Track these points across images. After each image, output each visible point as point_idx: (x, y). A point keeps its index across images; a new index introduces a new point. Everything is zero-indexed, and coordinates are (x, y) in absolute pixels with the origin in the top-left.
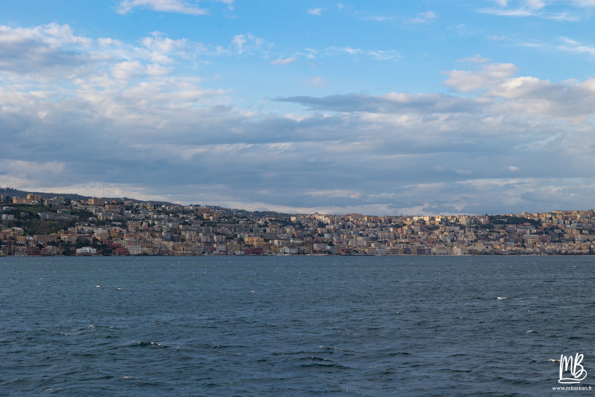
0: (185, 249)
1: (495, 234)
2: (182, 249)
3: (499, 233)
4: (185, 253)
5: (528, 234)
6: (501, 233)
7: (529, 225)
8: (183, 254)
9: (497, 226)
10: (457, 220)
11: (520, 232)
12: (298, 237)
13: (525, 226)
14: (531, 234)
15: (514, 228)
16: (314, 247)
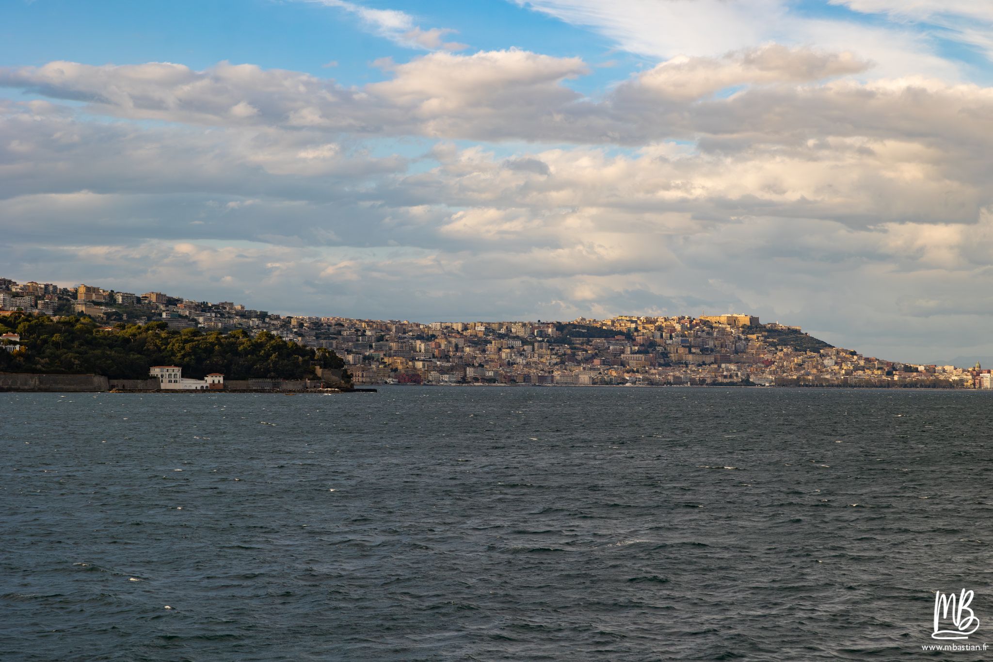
0: (364, 375)
1: (580, 353)
2: (360, 375)
3: (586, 351)
4: (364, 381)
5: (629, 353)
6: (589, 352)
7: (623, 340)
8: (363, 382)
9: (577, 340)
10: (509, 330)
11: (615, 350)
12: (441, 358)
13: (618, 340)
14: (633, 353)
15: (604, 343)
16: (468, 372)
